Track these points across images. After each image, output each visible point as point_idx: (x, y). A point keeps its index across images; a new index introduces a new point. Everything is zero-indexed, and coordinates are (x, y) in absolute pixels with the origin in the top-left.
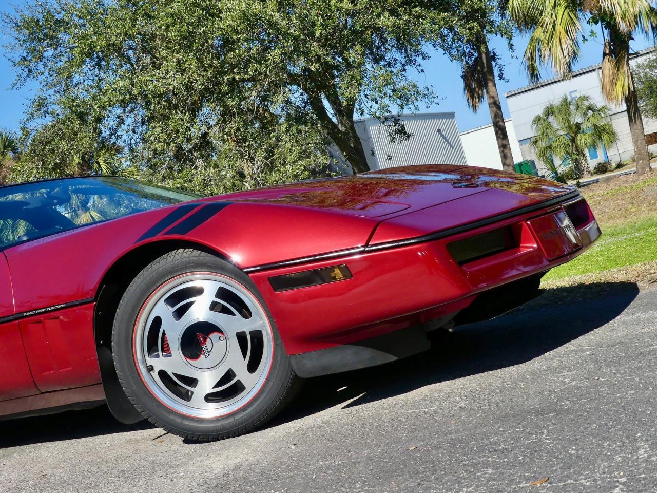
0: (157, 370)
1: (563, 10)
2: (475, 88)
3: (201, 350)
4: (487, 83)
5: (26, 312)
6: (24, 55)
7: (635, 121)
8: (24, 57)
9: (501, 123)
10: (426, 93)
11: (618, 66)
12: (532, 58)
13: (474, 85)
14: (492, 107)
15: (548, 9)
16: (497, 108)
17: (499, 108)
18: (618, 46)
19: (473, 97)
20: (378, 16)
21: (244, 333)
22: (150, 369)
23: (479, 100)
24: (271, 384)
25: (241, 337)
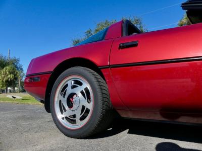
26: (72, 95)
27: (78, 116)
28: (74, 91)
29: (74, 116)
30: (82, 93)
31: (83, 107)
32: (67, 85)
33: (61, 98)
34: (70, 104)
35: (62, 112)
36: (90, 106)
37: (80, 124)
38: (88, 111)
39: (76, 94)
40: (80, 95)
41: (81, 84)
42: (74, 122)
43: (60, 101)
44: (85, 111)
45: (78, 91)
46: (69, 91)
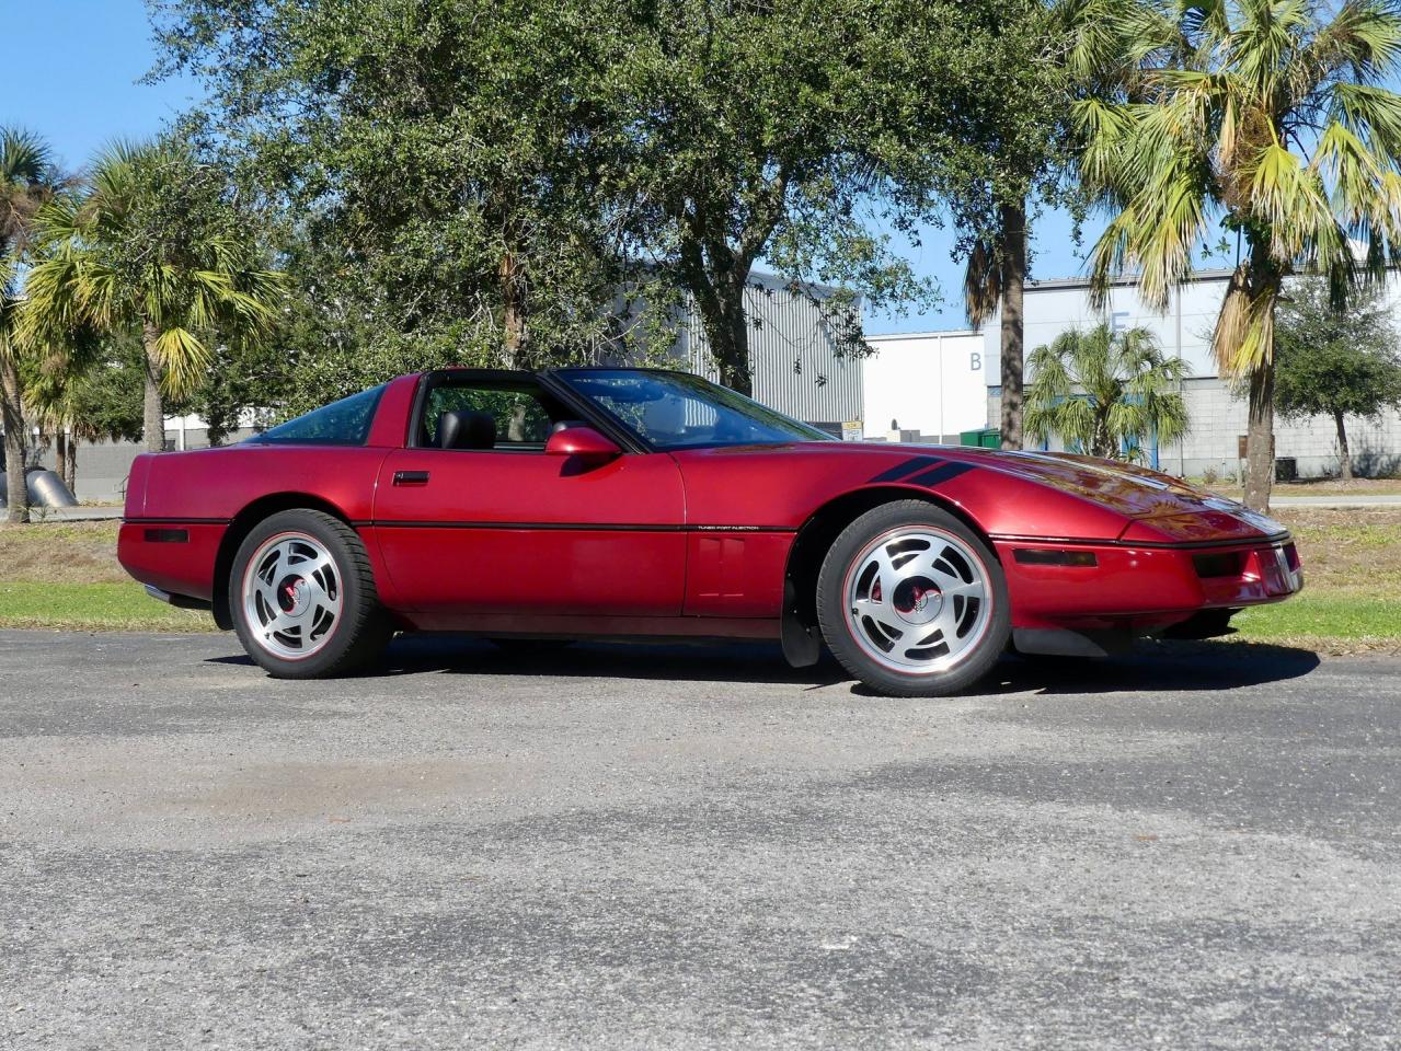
0: (862, 614)
1: (1182, 191)
2: (985, 289)
3: (914, 604)
4: (1010, 284)
5: (703, 525)
6: (182, 27)
7: (1260, 418)
8: (181, 31)
9: (1017, 363)
10: (925, 287)
11: (1253, 313)
12: (1105, 260)
13: (985, 282)
14: (1007, 329)
15: (1155, 184)
16: (1016, 334)
17: (1019, 333)
18: (1263, 278)
19: (978, 305)
20: (875, 135)
21: (962, 597)
22: (855, 612)
23: (988, 312)
24: (980, 652)
25: (958, 600)
26: (292, 580)
27: (307, 628)
28: (296, 569)
29: (296, 630)
30: (317, 575)
31: (319, 610)
32: (276, 555)
33: (262, 585)
34: (286, 602)
35: (264, 621)
36: (334, 607)
37: (311, 647)
38: (329, 618)
39: (300, 578)
40: (310, 580)
41: (313, 555)
42: (296, 643)
43: (259, 593)
44: (323, 620)
45: (308, 570)
46: (283, 569)
